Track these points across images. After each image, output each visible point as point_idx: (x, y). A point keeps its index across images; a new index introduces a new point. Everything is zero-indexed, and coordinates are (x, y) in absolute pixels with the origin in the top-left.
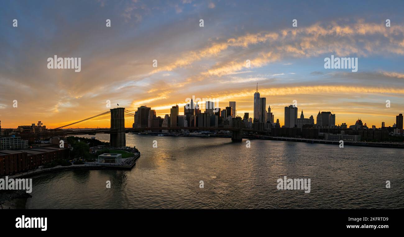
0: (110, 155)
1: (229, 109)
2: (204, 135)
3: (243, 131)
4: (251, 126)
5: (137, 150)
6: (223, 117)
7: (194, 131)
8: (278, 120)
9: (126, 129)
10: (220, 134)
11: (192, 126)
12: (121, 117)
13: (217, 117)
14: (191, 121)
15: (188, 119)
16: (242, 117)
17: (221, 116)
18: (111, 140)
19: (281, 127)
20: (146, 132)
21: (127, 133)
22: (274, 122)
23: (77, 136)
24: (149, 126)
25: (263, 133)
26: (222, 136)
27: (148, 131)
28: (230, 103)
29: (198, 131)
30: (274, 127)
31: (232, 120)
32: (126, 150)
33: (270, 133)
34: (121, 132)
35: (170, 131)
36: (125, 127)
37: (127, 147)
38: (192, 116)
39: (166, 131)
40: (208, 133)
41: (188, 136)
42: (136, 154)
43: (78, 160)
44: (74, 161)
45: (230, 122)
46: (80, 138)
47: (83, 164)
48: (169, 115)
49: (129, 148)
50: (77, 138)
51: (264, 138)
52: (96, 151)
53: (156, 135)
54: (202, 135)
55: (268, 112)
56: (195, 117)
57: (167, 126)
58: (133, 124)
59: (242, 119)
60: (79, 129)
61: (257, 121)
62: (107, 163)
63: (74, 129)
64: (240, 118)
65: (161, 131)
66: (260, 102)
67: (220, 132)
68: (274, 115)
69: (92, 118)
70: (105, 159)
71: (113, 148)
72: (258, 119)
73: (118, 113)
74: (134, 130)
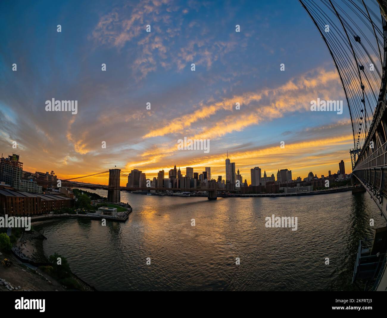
0: (107, 209)
1: (205, 173)
2: (185, 195)
3: (217, 191)
4: (224, 186)
5: (129, 206)
6: (200, 180)
7: (177, 191)
8: (246, 181)
9: (121, 187)
10: (198, 194)
11: (175, 188)
12: (117, 177)
13: (195, 180)
14: (174, 183)
15: (172, 181)
16: (217, 179)
17: (199, 179)
18: (108, 196)
19: (248, 186)
20: (137, 191)
21: (121, 191)
22: (243, 182)
23: (82, 189)
24: (140, 186)
25: (235, 192)
26: (200, 195)
27: (139, 190)
28: (207, 168)
29: (180, 191)
30: (243, 186)
31: (208, 182)
32: (121, 205)
33: (240, 192)
34: (116, 190)
35: (157, 192)
36: (120, 186)
37: (121, 203)
38: (175, 179)
39: (154, 191)
40: (188, 193)
41: (172, 196)
42: (128, 209)
43: (81, 210)
44: (79, 210)
45: (206, 185)
46: (84, 192)
47: (86, 214)
48: (157, 178)
49: (123, 203)
50: (81, 191)
51: (235, 196)
52: (96, 204)
53: (146, 194)
54: (184, 195)
55: (237, 174)
56: (178, 180)
57: (154, 187)
58: (127, 184)
59: (217, 181)
60: (83, 183)
61: (228, 183)
62: (105, 215)
63: (79, 183)
64: (215, 180)
65: (149, 191)
66: (230, 167)
67: (198, 193)
68: (242, 177)
69: (94, 175)
70: (103, 211)
71: (110, 203)
72: (229, 180)
73: (116, 173)
74: (127, 189)
